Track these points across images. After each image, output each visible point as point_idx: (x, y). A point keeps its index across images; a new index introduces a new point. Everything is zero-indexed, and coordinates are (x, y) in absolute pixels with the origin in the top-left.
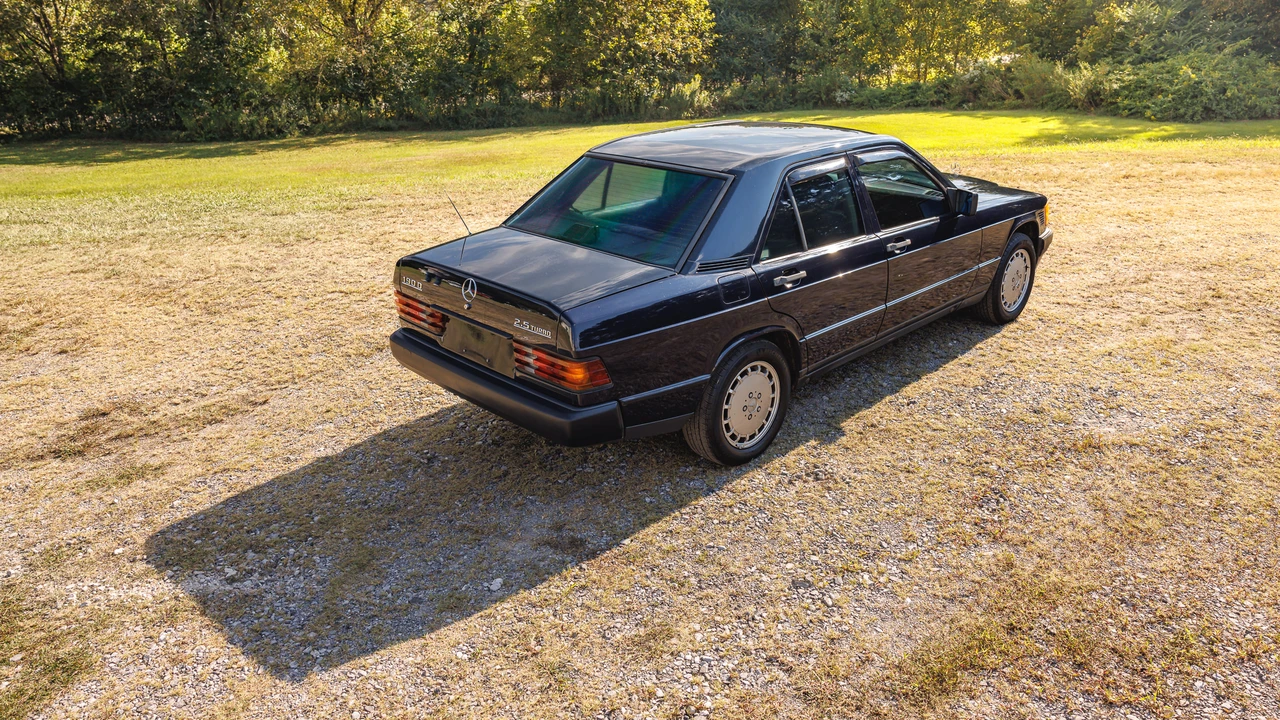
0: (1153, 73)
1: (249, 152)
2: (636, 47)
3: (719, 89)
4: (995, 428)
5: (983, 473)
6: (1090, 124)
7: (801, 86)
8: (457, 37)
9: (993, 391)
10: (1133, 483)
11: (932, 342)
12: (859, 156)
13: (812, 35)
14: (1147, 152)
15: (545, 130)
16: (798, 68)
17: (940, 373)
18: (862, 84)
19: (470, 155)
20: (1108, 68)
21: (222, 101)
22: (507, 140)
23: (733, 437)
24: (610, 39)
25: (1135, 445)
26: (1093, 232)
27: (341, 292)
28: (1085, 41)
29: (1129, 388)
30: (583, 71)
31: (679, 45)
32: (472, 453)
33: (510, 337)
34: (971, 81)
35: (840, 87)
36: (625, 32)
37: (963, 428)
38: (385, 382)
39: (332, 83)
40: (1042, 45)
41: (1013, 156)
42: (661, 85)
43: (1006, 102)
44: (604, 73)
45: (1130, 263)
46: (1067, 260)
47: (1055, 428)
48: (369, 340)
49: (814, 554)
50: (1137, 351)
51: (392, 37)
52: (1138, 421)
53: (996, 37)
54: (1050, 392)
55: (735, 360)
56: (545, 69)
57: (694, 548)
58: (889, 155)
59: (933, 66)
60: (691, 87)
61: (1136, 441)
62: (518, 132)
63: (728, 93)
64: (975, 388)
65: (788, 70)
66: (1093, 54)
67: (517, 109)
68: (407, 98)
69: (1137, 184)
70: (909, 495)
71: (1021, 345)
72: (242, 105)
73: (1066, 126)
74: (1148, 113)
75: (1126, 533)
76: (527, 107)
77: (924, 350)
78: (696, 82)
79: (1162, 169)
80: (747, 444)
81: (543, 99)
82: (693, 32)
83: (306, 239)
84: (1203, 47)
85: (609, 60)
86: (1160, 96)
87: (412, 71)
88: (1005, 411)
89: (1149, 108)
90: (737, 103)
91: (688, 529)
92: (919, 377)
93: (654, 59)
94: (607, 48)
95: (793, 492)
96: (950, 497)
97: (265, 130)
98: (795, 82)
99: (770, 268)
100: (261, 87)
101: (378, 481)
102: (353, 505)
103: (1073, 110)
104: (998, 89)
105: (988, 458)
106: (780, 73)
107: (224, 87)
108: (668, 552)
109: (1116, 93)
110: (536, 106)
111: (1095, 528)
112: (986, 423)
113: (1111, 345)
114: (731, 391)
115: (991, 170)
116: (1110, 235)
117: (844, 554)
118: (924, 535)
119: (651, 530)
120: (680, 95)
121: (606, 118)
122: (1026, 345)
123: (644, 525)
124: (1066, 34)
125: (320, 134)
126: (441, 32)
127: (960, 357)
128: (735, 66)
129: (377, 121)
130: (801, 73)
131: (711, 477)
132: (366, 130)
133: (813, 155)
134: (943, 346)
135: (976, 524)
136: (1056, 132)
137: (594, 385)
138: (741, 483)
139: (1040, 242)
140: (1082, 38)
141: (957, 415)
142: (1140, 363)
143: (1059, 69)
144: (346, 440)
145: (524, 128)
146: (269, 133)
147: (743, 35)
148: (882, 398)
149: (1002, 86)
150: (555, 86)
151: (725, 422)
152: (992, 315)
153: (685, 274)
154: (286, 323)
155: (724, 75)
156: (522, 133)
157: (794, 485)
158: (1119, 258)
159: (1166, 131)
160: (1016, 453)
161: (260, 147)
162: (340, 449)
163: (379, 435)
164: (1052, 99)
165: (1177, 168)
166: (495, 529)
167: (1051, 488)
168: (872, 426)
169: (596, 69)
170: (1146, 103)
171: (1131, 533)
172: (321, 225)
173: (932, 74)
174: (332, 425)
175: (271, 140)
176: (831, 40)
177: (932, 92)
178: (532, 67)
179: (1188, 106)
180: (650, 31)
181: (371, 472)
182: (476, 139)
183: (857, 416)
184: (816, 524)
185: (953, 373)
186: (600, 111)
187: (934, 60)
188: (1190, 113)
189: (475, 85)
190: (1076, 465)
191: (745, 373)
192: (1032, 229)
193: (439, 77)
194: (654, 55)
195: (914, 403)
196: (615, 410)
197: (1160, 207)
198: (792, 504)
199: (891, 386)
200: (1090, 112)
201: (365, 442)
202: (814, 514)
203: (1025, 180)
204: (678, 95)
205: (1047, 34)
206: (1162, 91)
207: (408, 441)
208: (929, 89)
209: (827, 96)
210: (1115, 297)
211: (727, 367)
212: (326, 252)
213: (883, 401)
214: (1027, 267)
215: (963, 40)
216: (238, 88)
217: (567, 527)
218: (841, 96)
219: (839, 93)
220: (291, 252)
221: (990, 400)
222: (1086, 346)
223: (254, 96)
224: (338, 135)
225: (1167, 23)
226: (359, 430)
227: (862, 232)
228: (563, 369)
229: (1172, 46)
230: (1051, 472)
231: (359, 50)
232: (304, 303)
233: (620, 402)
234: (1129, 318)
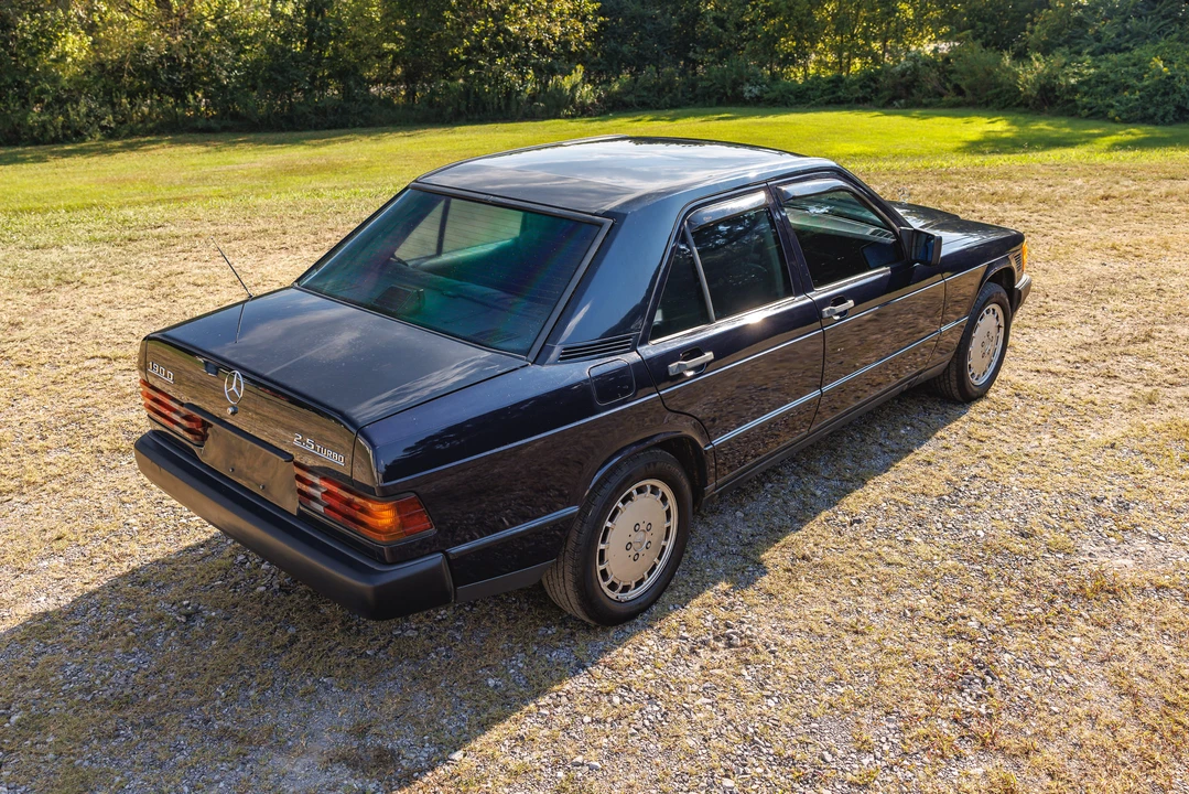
0: (1116, 66)
1: (39, 159)
2: (506, 32)
3: (604, 82)
4: (971, 561)
5: (959, 633)
6: (1043, 126)
7: (702, 79)
8: (291, 21)
9: (964, 503)
10: (1167, 648)
11: (878, 429)
12: (784, 188)
13: (715, 19)
14: (1125, 165)
15: (397, 131)
16: (699, 57)
17: (891, 475)
18: (774, 77)
19: (305, 162)
20: (1064, 60)
21: (7, 97)
22: (351, 143)
23: (613, 586)
24: (475, 23)
25: (1162, 587)
26: (1072, 271)
27: (104, 358)
28: (1037, 27)
29: (1143, 497)
30: (444, 60)
31: (557, 30)
32: (250, 605)
33: (289, 458)
34: (903, 74)
35: (748, 80)
36: (492, 14)
37: (927, 560)
38: (144, 491)
39: (141, 76)
40: (985, 32)
41: (963, 169)
42: (536, 77)
43: (945, 99)
44: (469, 63)
45: (1123, 315)
46: (1042, 310)
47: (1052, 561)
48: (131, 428)
49: (727, 776)
50: (1147, 441)
51: (213, 21)
52: (1163, 548)
53: (932, 23)
54: (1039, 504)
55: (616, 481)
56: (398, 58)
57: (555, 766)
58: (824, 186)
59: (857, 55)
60: (573, 80)
61: (1165, 580)
62: (364, 134)
63: (616, 87)
64: (940, 497)
65: (689, 61)
66: (1046, 44)
67: (364, 106)
68: (232, 94)
69: (1120, 207)
70: (859, 672)
71: (995, 432)
72: (32, 102)
73: (1015, 129)
74: (1112, 113)
75: (1168, 734)
76: (376, 104)
77: (869, 441)
78: (578, 74)
79: (1148, 187)
80: (632, 594)
81: (394, 94)
82: (574, 14)
83: (68, 283)
84: (1176, 36)
85: (473, 48)
86: (1126, 93)
87: (238, 60)
88: (981, 534)
89: (1112, 106)
90: (627, 99)
91: (546, 732)
92: (864, 482)
93: (528, 47)
94: (472, 33)
95: (697, 667)
96: (917, 675)
97: (60, 132)
98: (695, 74)
99: (663, 350)
100: (55, 80)
101: (113, 653)
102: (71, 694)
103: (1023, 109)
104: (935, 83)
105: (962, 610)
106: (678, 64)
107: (9, 80)
108: (516, 773)
109: (1074, 89)
110: (387, 103)
111: (1124, 726)
112: (958, 553)
113: (1113, 433)
114: (609, 524)
115: (938, 188)
116: (1093, 276)
117: (770, 775)
118: (883, 739)
119: (494, 734)
120: (559, 90)
121: (470, 117)
122: (1001, 432)
123: (484, 727)
124: (1013, 19)
125: (127, 137)
126: (274, 13)
127: (917, 451)
128: (624, 55)
129: (195, 121)
130: (702, 63)
131: (582, 644)
132: (182, 132)
133: (722, 189)
134: (893, 434)
135: (956, 720)
136: (1004, 135)
137: (407, 534)
138: (624, 654)
139: (1016, 295)
140: (1034, 24)
141: (918, 540)
142: (1154, 459)
143: (1007, 60)
144: (78, 584)
145: (371, 130)
146: (65, 135)
147: (634, 18)
148: (816, 514)
149: (939, 80)
150: (410, 78)
151: (602, 567)
152: (956, 392)
153: (542, 364)
154: (24, 403)
155: (611, 65)
156: (369, 134)
157: (698, 655)
158: (1108, 307)
159: (1133, 134)
160: (1003, 602)
161: (53, 153)
162: (66, 600)
163: (124, 576)
164: (998, 95)
165: (1165, 187)
166: (269, 736)
167: (1056, 658)
168: (804, 558)
169: (458, 58)
170: (1108, 101)
171: (1175, 734)
172: (92, 262)
173: (857, 64)
174: (62, 560)
175: (68, 144)
176: (737, 24)
177: (857, 87)
178: (382, 56)
179: (1158, 105)
180: (522, 12)
181: (104, 637)
182: (314, 142)
183: (782, 543)
184: (729, 722)
185: (909, 475)
186: (463, 108)
187: (859, 48)
188: (1161, 113)
189: (313, 78)
190: (1086, 620)
191: (629, 498)
192: (1007, 278)
193: (271, 68)
194: (527, 41)
195: (859, 521)
196: (440, 566)
197: (1152, 237)
198: (695, 688)
199: (828, 496)
200: (1043, 111)
201: (103, 588)
202: (726, 705)
203: (981, 201)
204: (556, 89)
205: (992, 20)
206: (1128, 87)
207: (163, 586)
208: (853, 83)
209: (734, 89)
210: (1110, 362)
211: (603, 492)
212: (92, 301)
213: (818, 519)
214: (999, 326)
215: (893, 25)
216: (28, 82)
217: (374, 730)
218: (749, 90)
219: (747, 88)
220: (47, 301)
221: (960, 517)
222: (1079, 433)
223: (46, 92)
224: (149, 138)
225: (1133, 7)
226: (97, 568)
227: (788, 293)
228: (363, 510)
229: (1138, 34)
230: (1053, 632)
231: (173, 36)
232: (53, 373)
233: (446, 554)
234: (1130, 393)
